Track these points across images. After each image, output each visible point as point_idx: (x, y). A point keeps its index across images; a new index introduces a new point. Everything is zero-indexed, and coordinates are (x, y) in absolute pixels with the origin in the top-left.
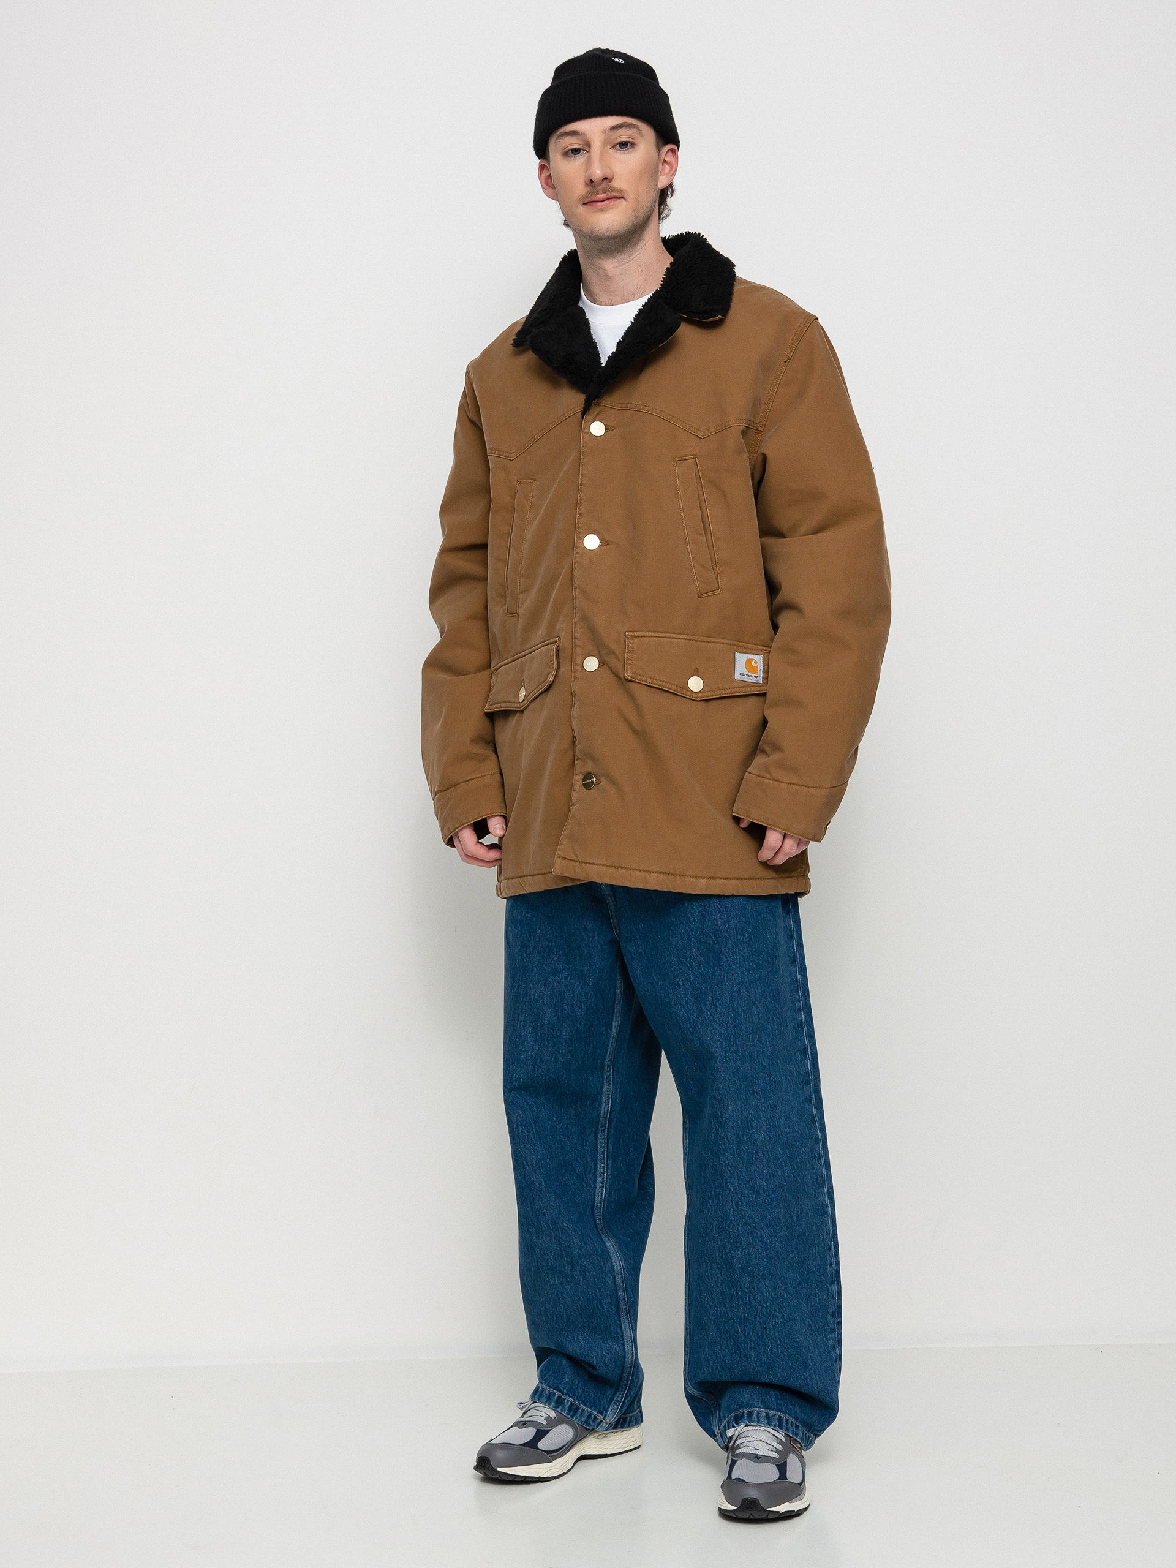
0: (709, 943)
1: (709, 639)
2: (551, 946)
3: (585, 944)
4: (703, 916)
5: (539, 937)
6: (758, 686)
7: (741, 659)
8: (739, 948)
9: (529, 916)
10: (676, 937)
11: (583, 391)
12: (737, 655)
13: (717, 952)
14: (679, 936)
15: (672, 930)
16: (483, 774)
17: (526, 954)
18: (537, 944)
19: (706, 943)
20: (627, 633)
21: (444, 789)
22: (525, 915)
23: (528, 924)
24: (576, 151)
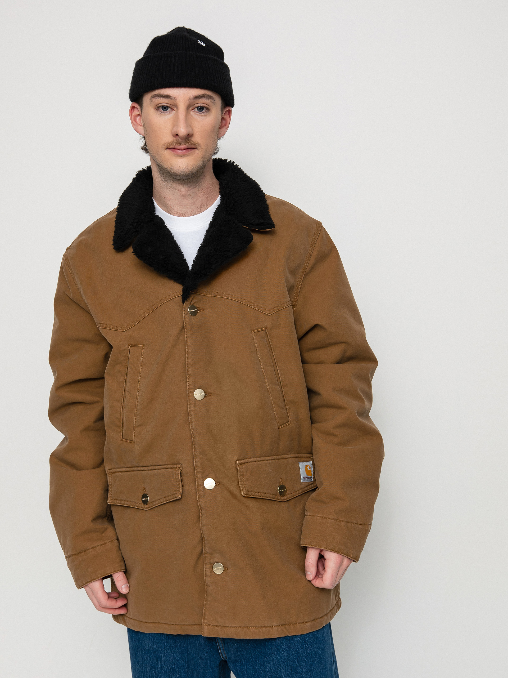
0: (294, 666)
1: (284, 456)
2: (174, 667)
3: (201, 668)
4: (289, 647)
5: (165, 662)
6: (312, 484)
7: (302, 466)
8: (314, 667)
9: (155, 647)
10: (269, 663)
11: (180, 283)
12: (300, 464)
13: (300, 672)
14: (272, 663)
15: (266, 658)
16: (106, 542)
17: (156, 673)
18: (163, 667)
19: (291, 666)
20: (238, 462)
21: (76, 553)
22: (151, 646)
23: (155, 652)
24: (165, 108)
